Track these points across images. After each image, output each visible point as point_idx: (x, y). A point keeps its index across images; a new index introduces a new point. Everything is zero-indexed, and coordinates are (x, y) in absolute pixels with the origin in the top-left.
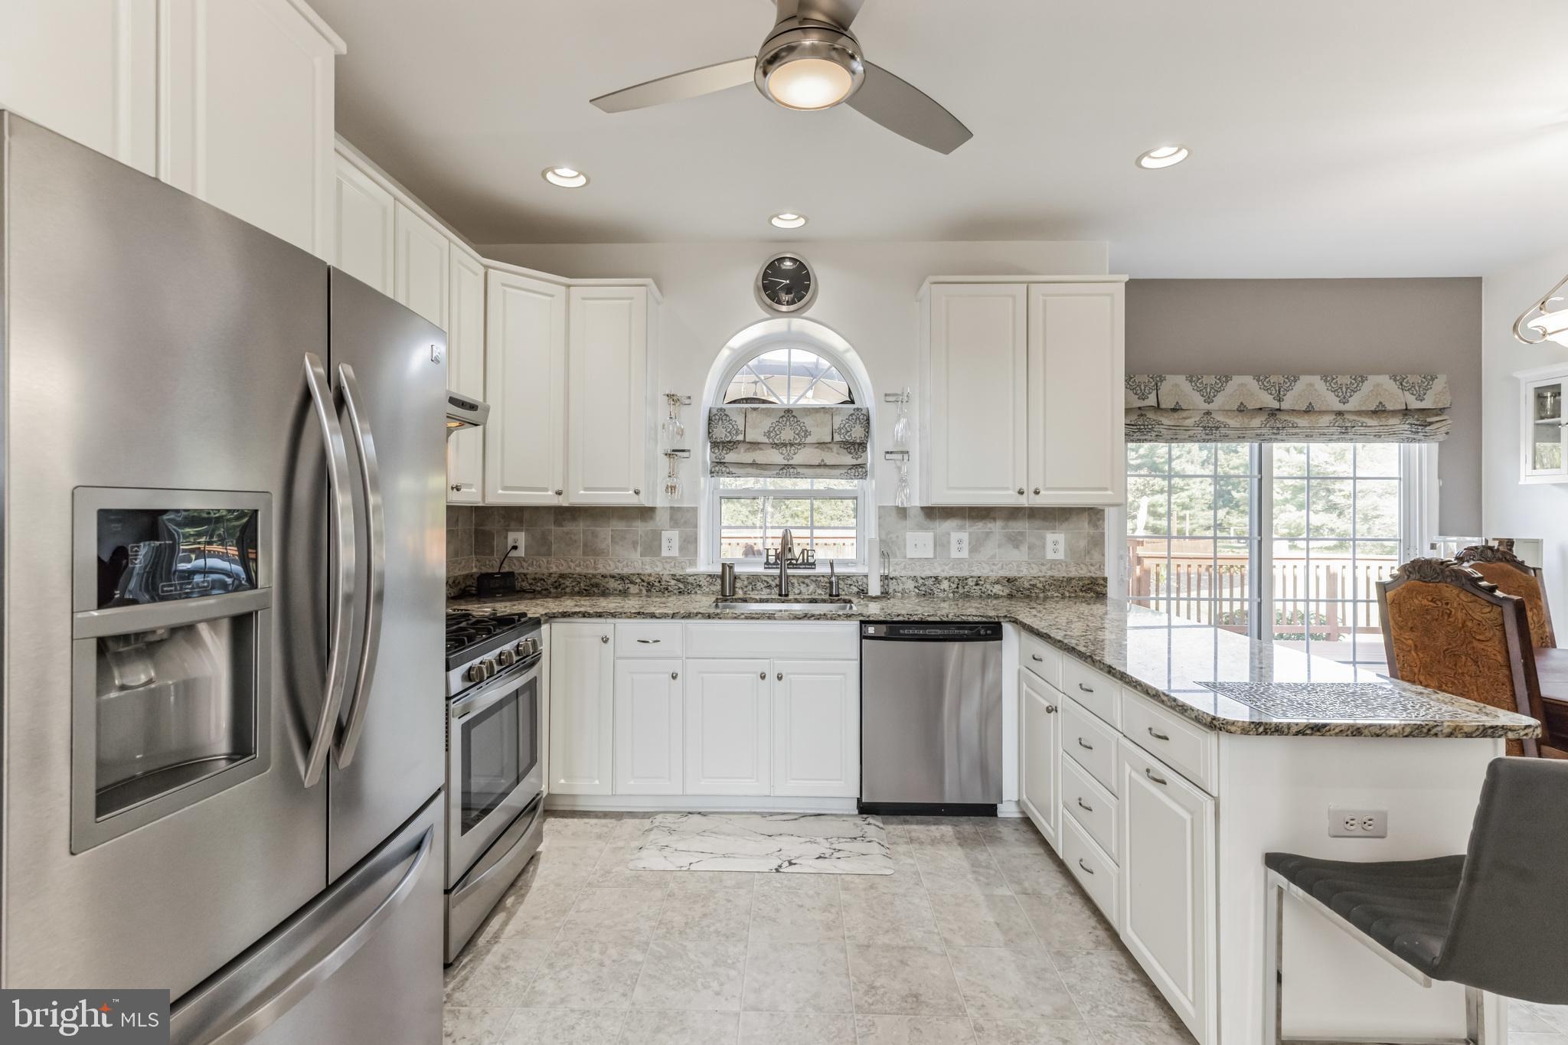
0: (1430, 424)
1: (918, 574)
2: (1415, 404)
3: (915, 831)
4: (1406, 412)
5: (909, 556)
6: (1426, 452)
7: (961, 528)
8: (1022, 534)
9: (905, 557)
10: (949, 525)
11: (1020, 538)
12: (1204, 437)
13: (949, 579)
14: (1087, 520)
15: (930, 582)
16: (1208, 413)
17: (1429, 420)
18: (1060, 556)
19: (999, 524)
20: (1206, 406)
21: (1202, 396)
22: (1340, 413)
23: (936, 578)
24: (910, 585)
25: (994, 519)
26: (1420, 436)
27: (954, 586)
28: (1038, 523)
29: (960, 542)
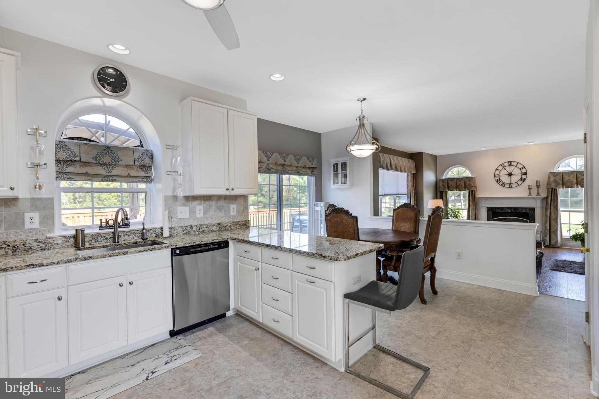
0: (314, 171)
1: (183, 225)
2: (312, 166)
3: (199, 334)
4: (310, 168)
5: (179, 217)
6: (312, 179)
7: (200, 204)
8: (222, 206)
9: (177, 218)
10: (195, 203)
11: (221, 207)
12: (267, 172)
13: (196, 226)
14: (243, 200)
15: (189, 228)
16: (268, 164)
17: (314, 170)
18: (235, 213)
19: (214, 202)
20: (268, 162)
21: (267, 158)
22: (297, 167)
23: (191, 226)
24: (180, 230)
25: (212, 200)
26: (312, 175)
27: (198, 229)
28: (228, 201)
29: (200, 210)
